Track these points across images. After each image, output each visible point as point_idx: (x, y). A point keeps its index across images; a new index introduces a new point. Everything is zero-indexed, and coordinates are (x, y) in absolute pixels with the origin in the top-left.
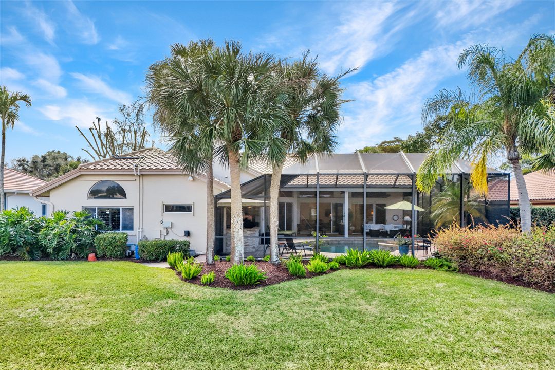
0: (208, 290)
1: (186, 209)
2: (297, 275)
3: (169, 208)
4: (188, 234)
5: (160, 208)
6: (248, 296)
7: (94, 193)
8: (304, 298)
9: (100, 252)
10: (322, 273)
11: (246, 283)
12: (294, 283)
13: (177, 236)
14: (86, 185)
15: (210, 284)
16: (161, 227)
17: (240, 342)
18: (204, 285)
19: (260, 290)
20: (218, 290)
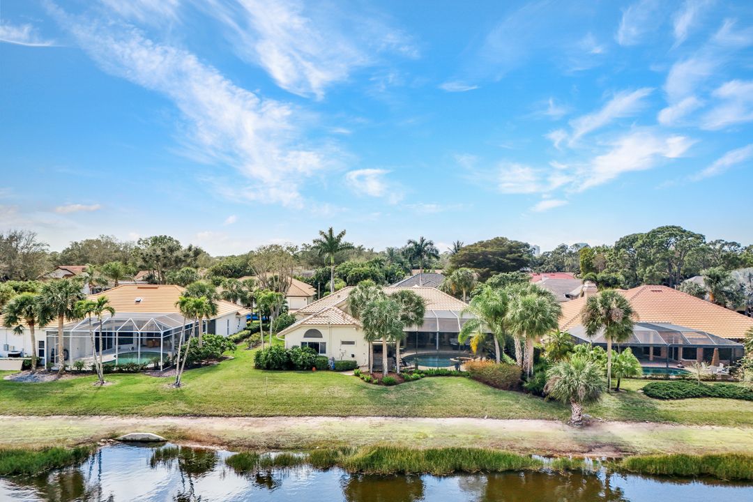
0: (377, 386)
1: (352, 343)
2: (408, 380)
3: (343, 343)
4: (353, 356)
5: (340, 343)
6: (392, 388)
7: (307, 335)
8: (410, 389)
9: (318, 367)
10: (417, 379)
11: (390, 383)
12: (406, 384)
13: (348, 358)
14: (304, 331)
15: (376, 384)
16: (340, 352)
17: (392, 401)
18: (374, 384)
19: (395, 386)
20: (381, 386)
